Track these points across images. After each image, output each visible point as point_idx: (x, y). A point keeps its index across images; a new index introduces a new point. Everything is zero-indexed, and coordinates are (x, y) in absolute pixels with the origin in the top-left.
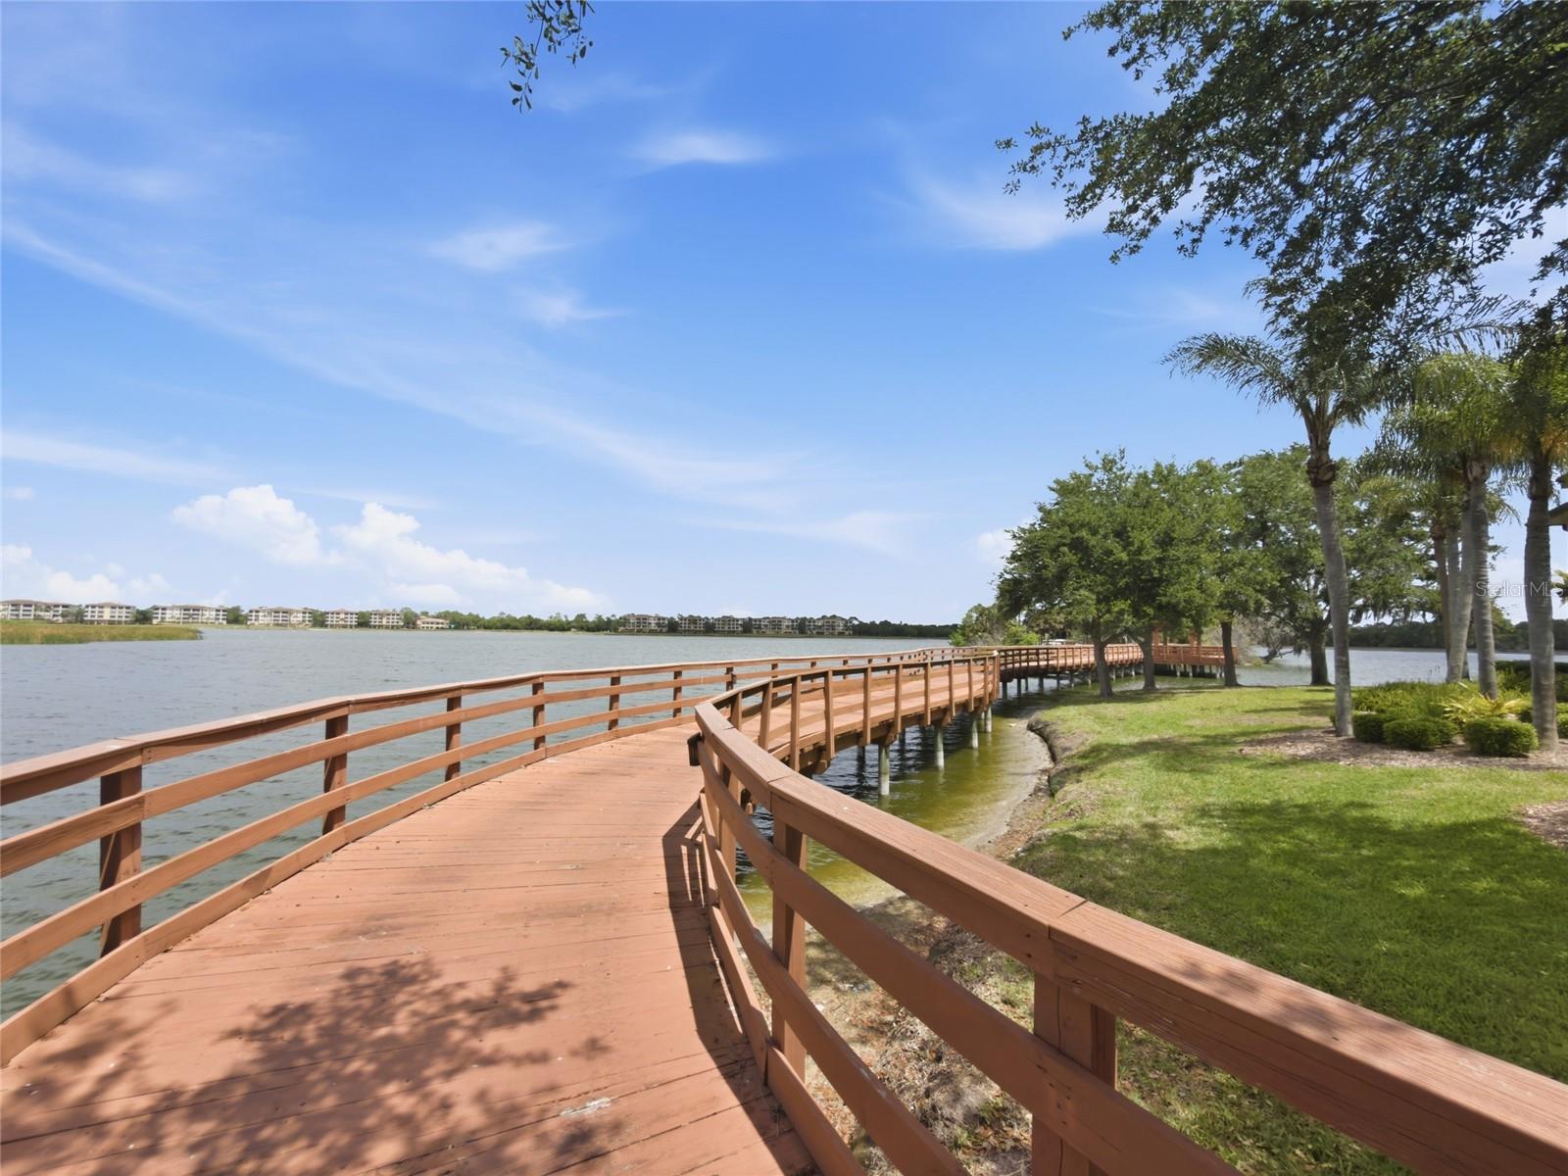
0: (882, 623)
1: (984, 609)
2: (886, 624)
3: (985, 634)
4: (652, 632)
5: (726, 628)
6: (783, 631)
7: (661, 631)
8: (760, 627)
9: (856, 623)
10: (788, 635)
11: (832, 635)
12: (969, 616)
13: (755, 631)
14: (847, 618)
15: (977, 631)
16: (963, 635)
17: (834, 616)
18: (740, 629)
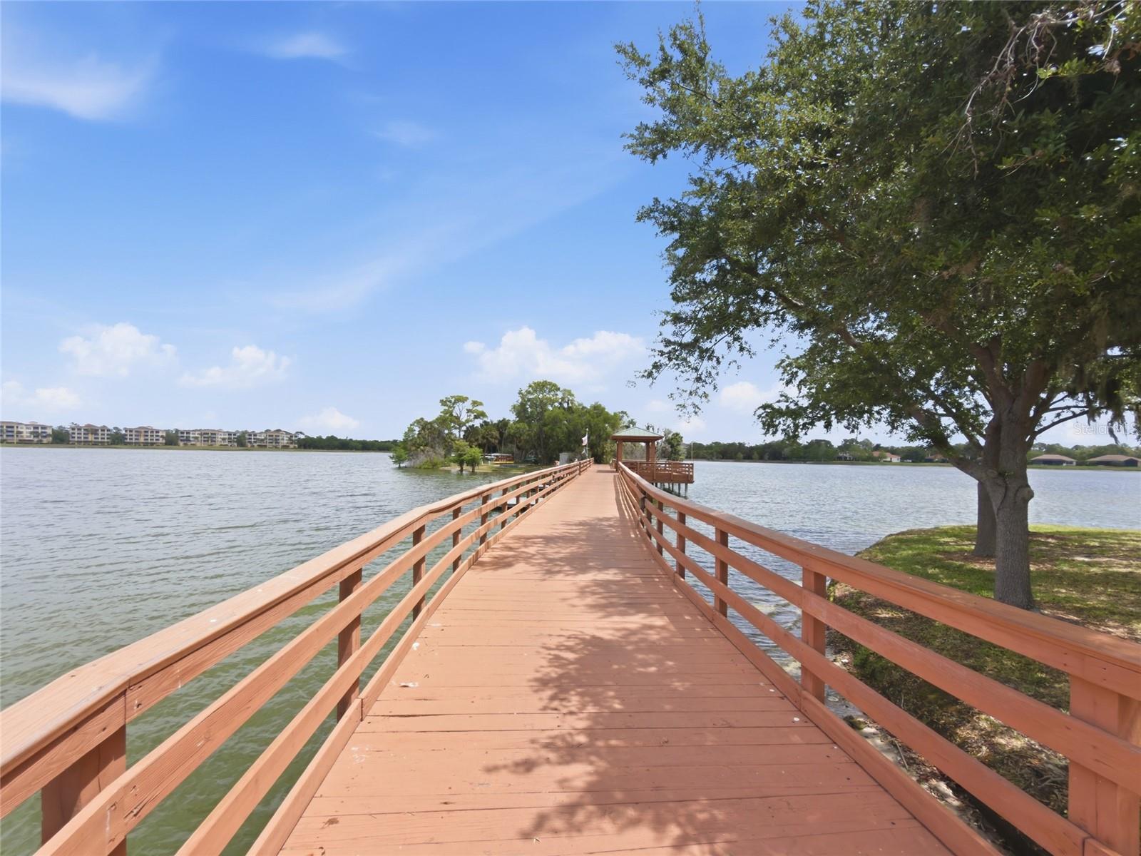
0: (328, 437)
1: (427, 423)
2: (332, 438)
3: (428, 448)
4: (24, 443)
5: (142, 440)
6: (218, 444)
7: (40, 443)
8: (188, 439)
9: (302, 437)
10: (223, 448)
11: (276, 448)
12: (411, 430)
13: (181, 444)
14: (293, 432)
15: (420, 445)
16: (405, 448)
17: (279, 431)
18: (161, 440)
